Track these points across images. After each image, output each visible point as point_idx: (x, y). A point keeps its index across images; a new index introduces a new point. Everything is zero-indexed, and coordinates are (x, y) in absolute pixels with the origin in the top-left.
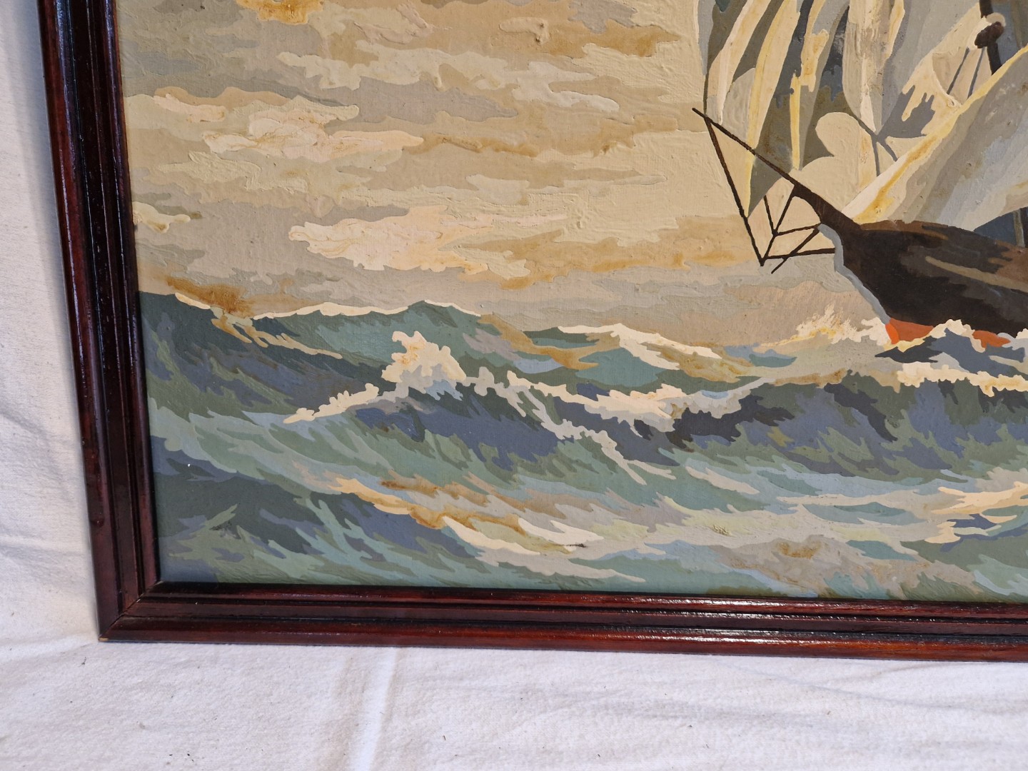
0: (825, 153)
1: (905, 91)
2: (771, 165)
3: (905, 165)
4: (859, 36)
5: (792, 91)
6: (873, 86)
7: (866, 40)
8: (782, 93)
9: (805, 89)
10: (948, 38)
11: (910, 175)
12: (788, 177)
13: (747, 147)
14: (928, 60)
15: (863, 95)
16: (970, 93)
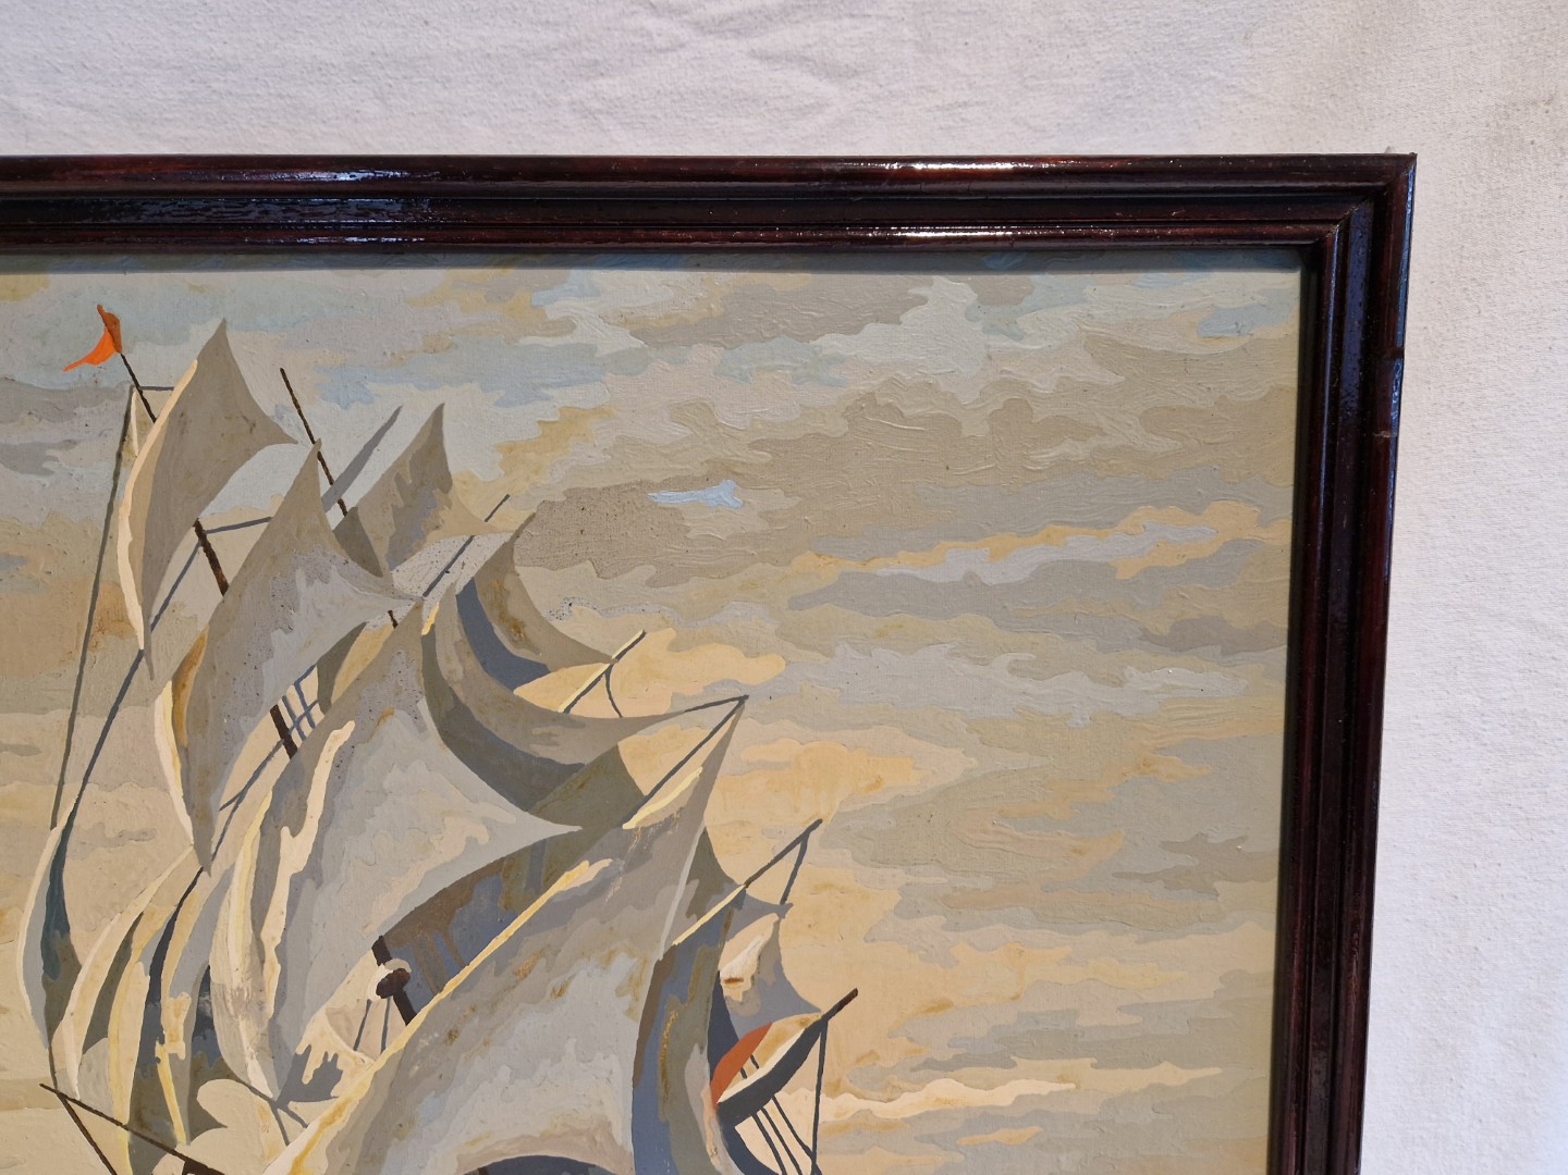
0: (214, 1124)
1: (300, 1050)
2: (152, 1141)
3: (320, 1131)
4: (228, 997)
5: (158, 1060)
6: (259, 1049)
7: (237, 1000)
8: (147, 1063)
9: (174, 1057)
10: (340, 991)
11: (327, 1142)
12: (175, 1153)
13: (118, 1123)
14: (321, 1014)
15: (248, 1059)
16: (383, 1048)
